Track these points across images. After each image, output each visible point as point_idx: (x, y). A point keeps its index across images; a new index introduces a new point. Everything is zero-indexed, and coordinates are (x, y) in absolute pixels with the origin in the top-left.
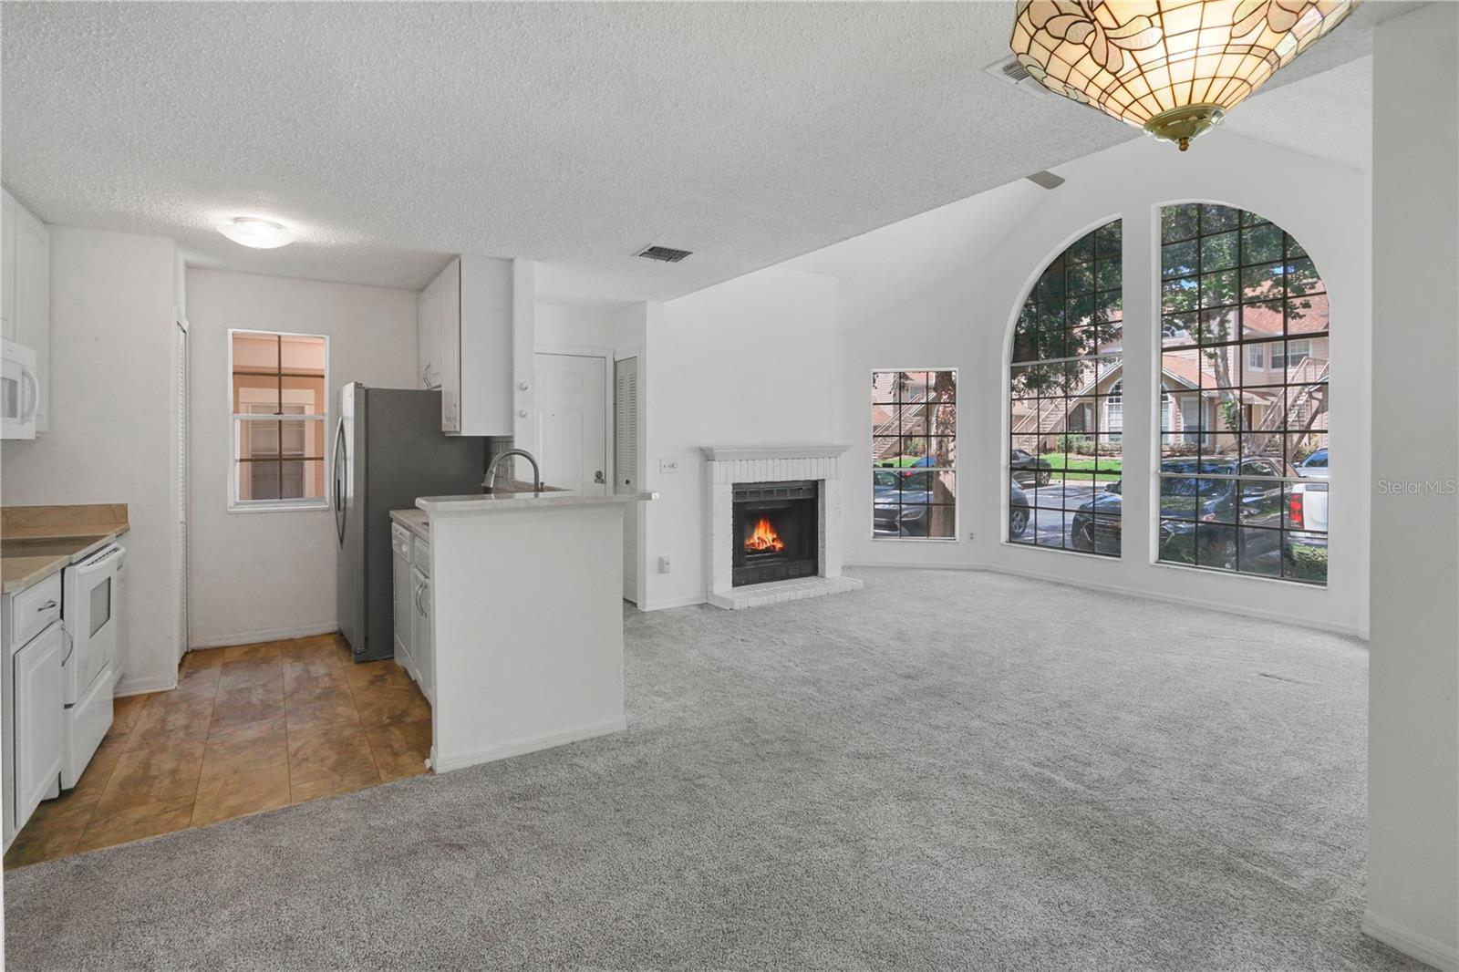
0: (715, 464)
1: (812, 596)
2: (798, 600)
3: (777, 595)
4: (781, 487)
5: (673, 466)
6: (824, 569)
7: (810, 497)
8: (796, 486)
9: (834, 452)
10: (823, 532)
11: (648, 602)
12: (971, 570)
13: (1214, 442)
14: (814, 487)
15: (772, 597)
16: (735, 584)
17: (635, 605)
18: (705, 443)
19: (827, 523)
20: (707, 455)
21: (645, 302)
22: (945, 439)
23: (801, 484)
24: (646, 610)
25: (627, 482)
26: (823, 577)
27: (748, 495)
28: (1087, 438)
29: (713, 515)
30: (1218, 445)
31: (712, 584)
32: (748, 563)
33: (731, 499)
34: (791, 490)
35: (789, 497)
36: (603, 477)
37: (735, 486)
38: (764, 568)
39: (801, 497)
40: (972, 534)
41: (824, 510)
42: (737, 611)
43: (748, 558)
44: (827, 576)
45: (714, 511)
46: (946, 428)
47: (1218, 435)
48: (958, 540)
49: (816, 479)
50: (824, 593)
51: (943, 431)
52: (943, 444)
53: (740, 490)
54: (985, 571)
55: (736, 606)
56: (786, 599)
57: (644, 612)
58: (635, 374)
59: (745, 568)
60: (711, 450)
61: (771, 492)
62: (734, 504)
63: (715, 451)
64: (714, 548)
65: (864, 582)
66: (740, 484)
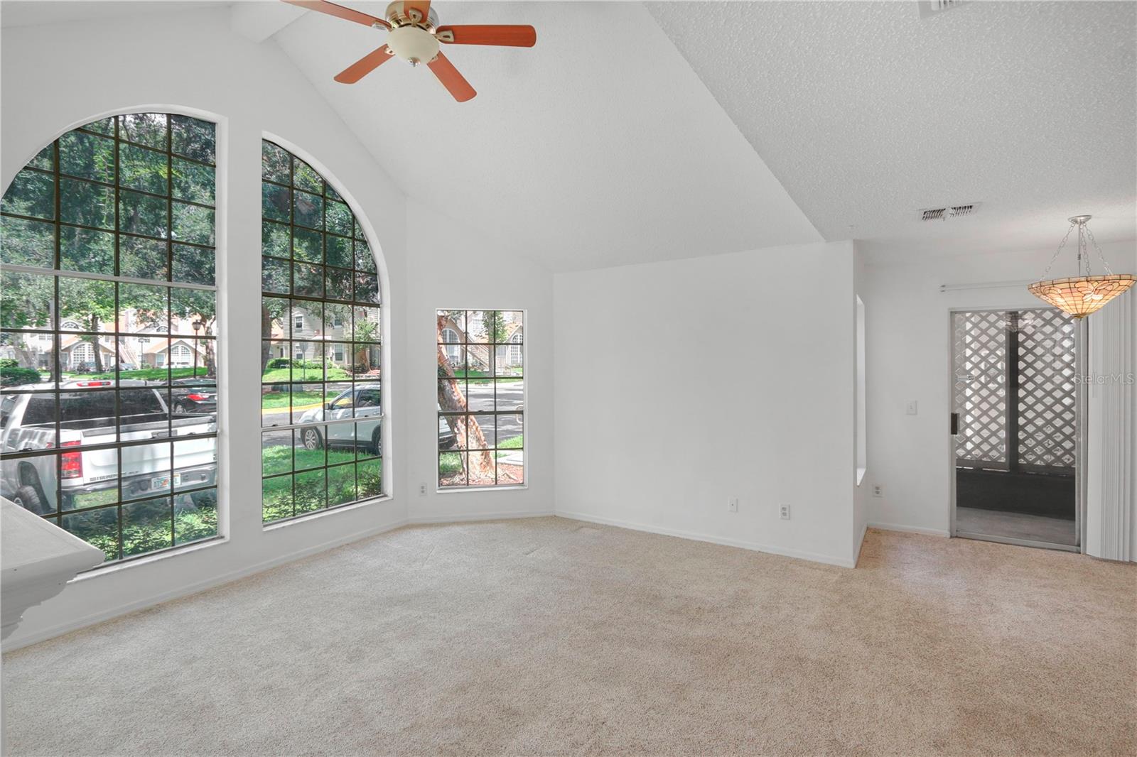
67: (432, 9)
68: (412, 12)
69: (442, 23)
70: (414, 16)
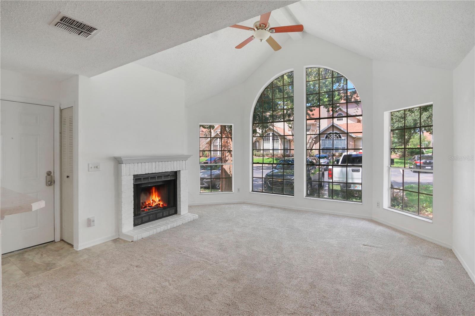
0: (123, 166)
1: (175, 226)
2: (169, 229)
3: (158, 229)
4: (159, 175)
5: (97, 167)
6: (180, 211)
7: (173, 179)
8: (167, 174)
9: (184, 158)
10: (180, 194)
11: (80, 245)
12: (239, 203)
13: (290, 152)
14: (175, 174)
15: (155, 231)
16: (135, 225)
17: (72, 246)
18: (117, 154)
19: (181, 190)
20: (118, 161)
21: (77, 75)
22: (225, 152)
23: (169, 173)
24: (78, 250)
25: (68, 177)
26: (180, 214)
27: (142, 179)
28: (257, 151)
29: (122, 191)
30: (291, 153)
31: (122, 228)
32: (142, 213)
33: (133, 183)
34: (164, 176)
35: (163, 179)
36: (52, 174)
37: (134, 176)
38: (152, 214)
39: (169, 179)
40: (239, 189)
41: (180, 184)
42: (135, 242)
43: (142, 210)
44: (182, 214)
45: (123, 190)
46: (225, 148)
47: (291, 150)
48: (233, 192)
49: (176, 170)
50: (181, 224)
51: (224, 149)
52: (224, 154)
53: (137, 178)
54: (244, 203)
55: (135, 239)
56: (162, 230)
57: (77, 251)
58: (72, 116)
59: (141, 216)
60: (120, 158)
61: (154, 178)
62: (134, 185)
63: (123, 159)
64: (123, 209)
65: (199, 215)
66: (138, 175)
67: (269, 23)
68: (262, 25)
69: (272, 26)
70: (263, 26)
